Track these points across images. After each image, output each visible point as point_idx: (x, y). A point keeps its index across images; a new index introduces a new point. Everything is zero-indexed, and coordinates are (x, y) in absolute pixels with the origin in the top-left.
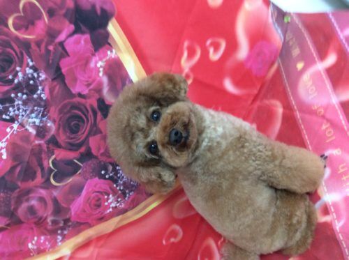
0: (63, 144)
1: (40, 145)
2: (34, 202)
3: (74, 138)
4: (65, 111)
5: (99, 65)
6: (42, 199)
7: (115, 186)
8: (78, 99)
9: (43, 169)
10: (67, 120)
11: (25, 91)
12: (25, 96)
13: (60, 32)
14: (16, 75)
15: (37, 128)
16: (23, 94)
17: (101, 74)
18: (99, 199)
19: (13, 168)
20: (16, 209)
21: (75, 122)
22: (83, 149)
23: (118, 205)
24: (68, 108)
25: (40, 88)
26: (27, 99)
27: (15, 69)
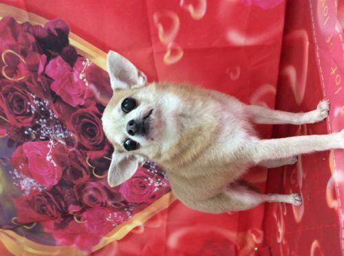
0: (89, 147)
1: (74, 152)
2: (91, 192)
3: (94, 141)
4: (77, 121)
5: (81, 77)
6: (95, 189)
7: (148, 170)
8: (80, 110)
9: (85, 168)
10: (82, 128)
11: (42, 117)
12: (44, 120)
13: (38, 66)
14: (30, 109)
15: (65, 140)
16: (43, 119)
17: (87, 84)
18: (141, 183)
19: (64, 172)
20: (81, 199)
21: (88, 129)
22: (106, 147)
23: (161, 184)
24: (78, 119)
25: (50, 111)
26: (48, 121)
27: (27, 104)
